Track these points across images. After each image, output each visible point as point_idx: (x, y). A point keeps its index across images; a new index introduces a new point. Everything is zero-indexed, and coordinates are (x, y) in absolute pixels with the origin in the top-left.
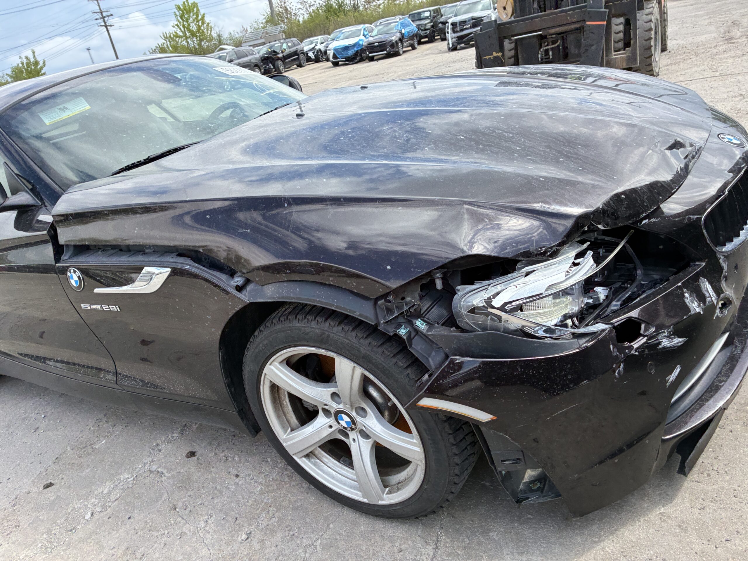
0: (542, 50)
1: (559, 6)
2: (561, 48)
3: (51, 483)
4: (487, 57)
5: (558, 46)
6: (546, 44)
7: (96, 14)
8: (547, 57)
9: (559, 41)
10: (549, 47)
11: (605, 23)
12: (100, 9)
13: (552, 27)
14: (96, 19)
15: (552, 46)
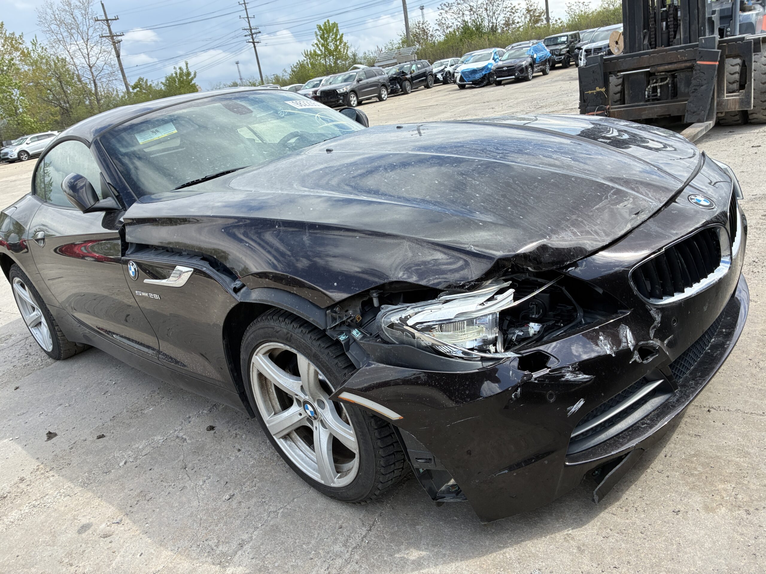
0: (649, 87)
1: (670, 43)
2: (670, 86)
3: (103, 435)
4: (590, 92)
5: (668, 84)
6: (655, 81)
7: (246, 31)
8: (656, 94)
9: (668, 79)
10: (657, 84)
11: (717, 63)
12: (250, 26)
13: (661, 65)
14: (246, 36)
15: (660, 84)
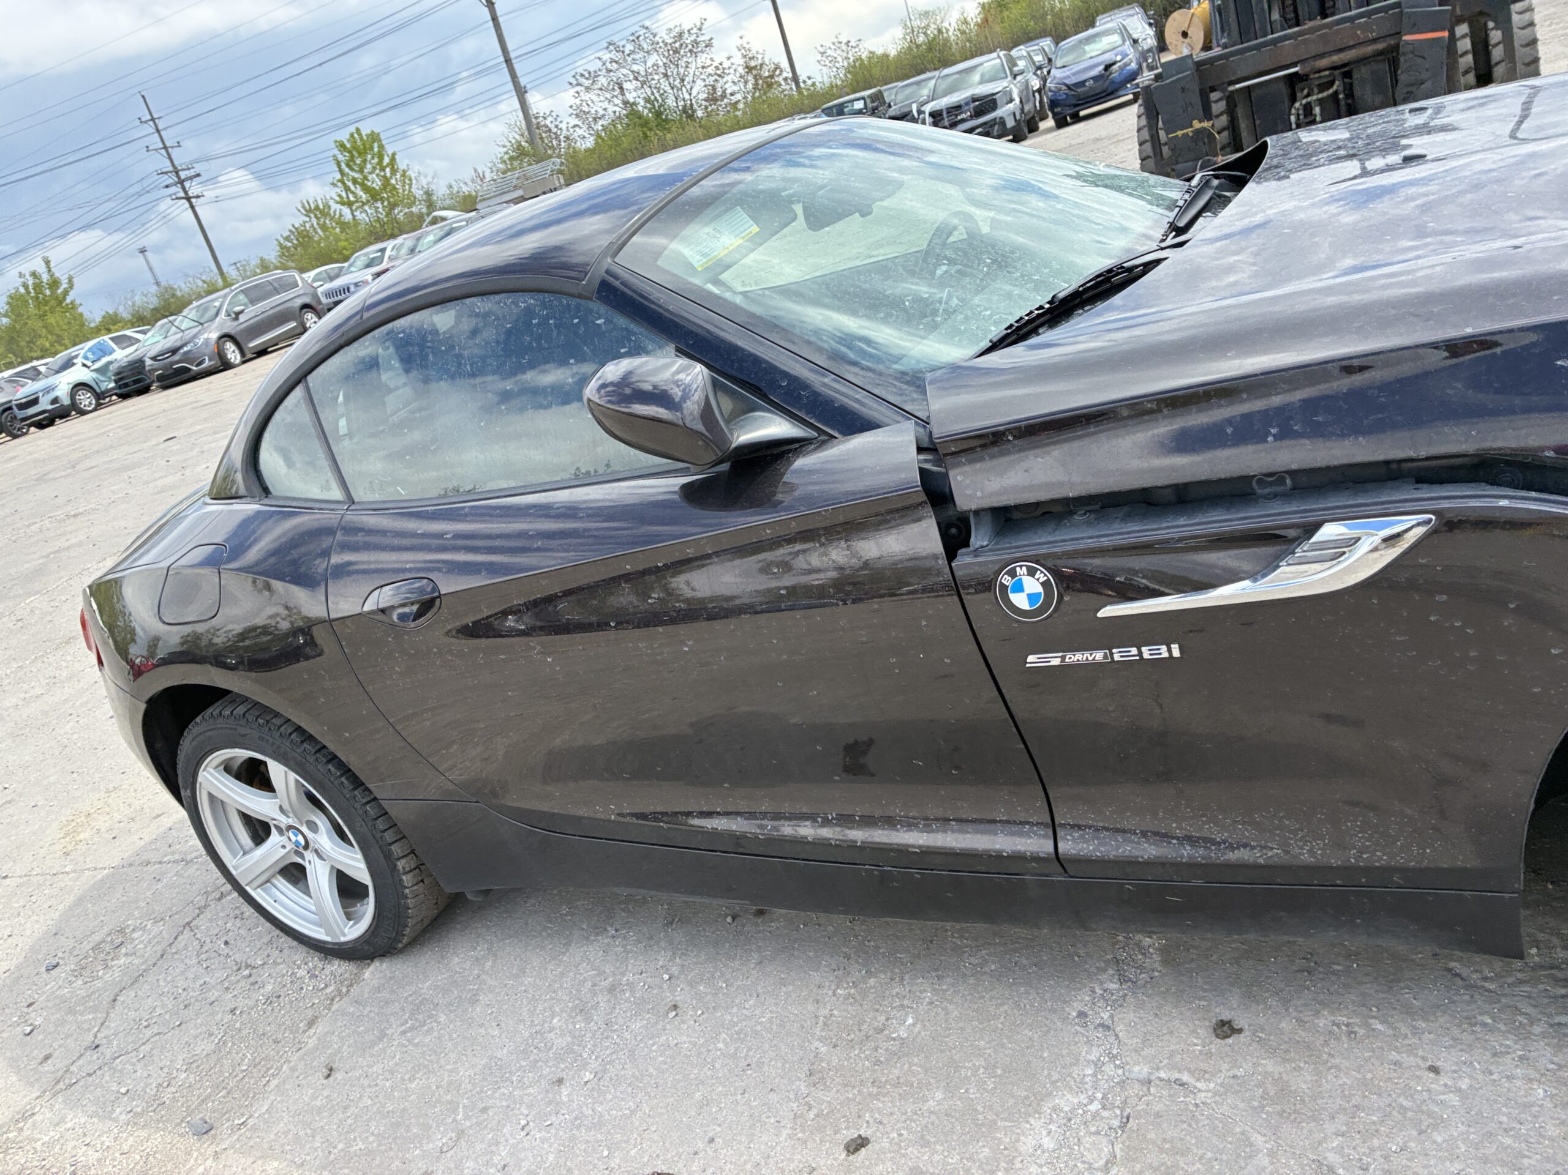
0: (1297, 105)
1: (1328, 12)
2: (1341, 96)
3: (861, 1137)
4: (1180, 133)
5: (1336, 93)
6: (1306, 92)
7: (166, 176)
8: (1311, 119)
9: (1337, 83)
10: (1315, 97)
11: (1446, 34)
12: (173, 165)
13: (1322, 56)
14: (167, 186)
15: (1320, 96)
